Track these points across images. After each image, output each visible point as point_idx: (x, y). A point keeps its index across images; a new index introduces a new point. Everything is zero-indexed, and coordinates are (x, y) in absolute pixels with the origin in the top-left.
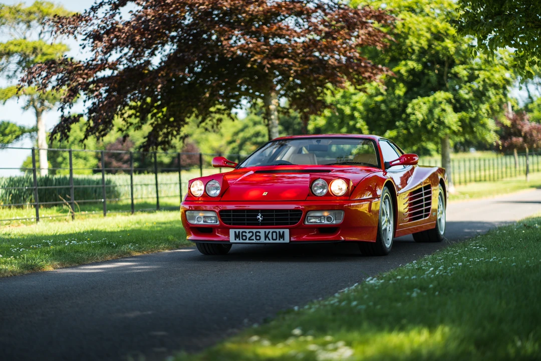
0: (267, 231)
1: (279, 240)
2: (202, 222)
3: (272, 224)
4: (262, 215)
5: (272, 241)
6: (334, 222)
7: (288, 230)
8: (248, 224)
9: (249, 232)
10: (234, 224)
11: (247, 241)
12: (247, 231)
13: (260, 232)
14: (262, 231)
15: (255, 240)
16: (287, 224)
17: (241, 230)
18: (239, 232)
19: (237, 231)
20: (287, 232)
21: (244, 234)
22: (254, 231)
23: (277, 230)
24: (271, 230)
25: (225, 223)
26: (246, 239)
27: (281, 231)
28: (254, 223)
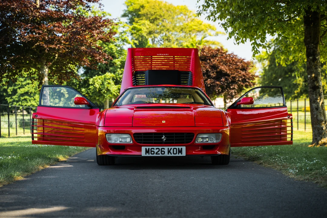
0: (170, 148)
1: (179, 154)
2: (118, 142)
3: (173, 143)
4: (165, 137)
5: (173, 155)
6: (215, 142)
7: (185, 147)
8: (155, 143)
9: (156, 149)
10: (144, 143)
11: (155, 155)
12: (155, 148)
13: (164, 149)
14: (166, 148)
15: (160, 154)
16: (183, 143)
17: (150, 148)
18: (149, 149)
19: (147, 148)
20: (184, 148)
21: (152, 150)
22: (160, 148)
23: (177, 147)
24: (173, 147)
25: (138, 142)
26: (154, 154)
27: (180, 147)
28: (159, 143)
